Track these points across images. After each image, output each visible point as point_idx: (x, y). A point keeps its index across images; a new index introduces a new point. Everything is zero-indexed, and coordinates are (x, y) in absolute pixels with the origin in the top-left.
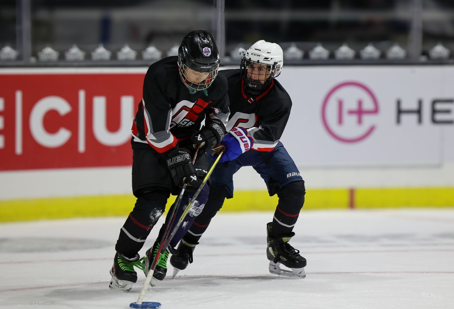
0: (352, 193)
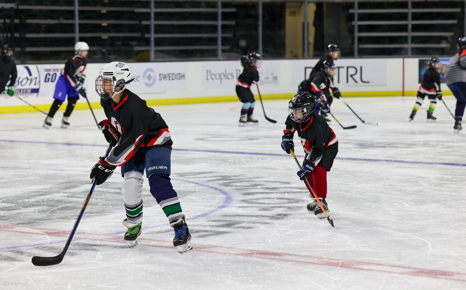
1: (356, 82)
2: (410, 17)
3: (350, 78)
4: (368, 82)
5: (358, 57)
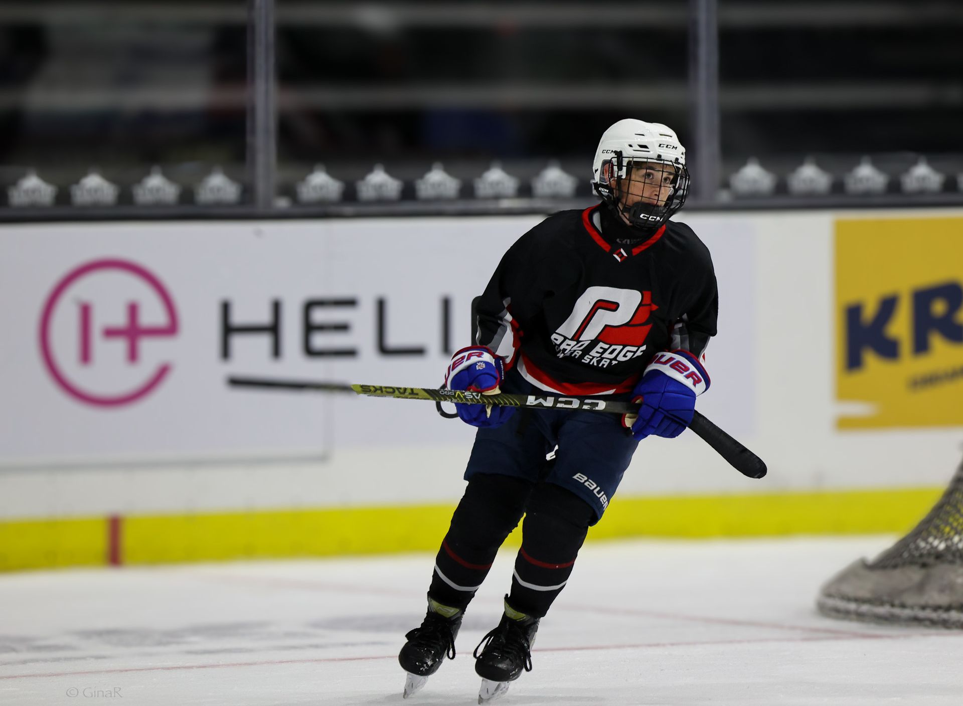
0: (115, 526)
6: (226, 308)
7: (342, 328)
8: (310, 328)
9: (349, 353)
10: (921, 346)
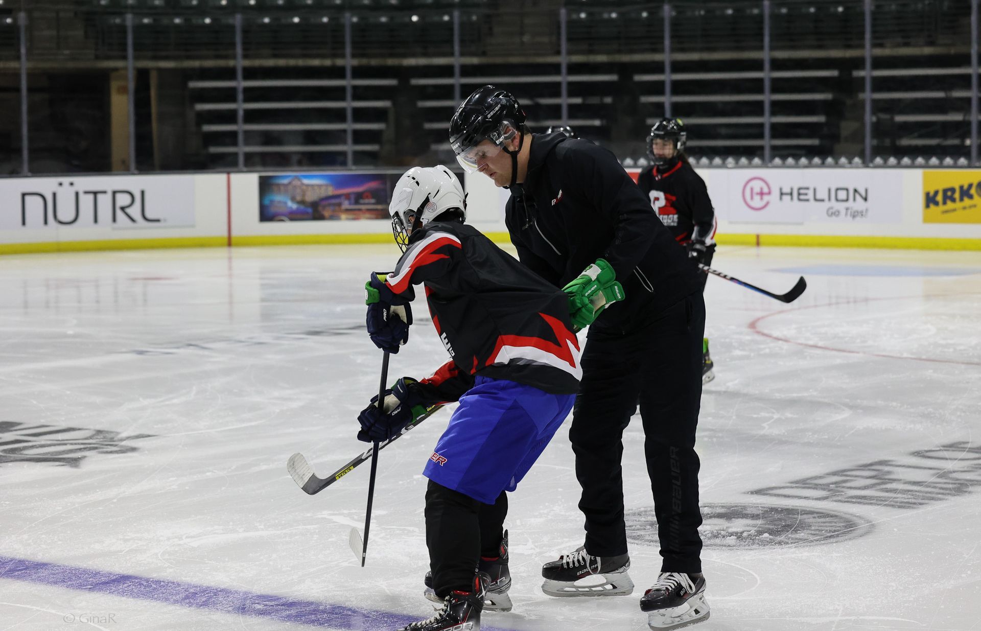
0: (758, 237)
1: (133, 220)
2: (240, 96)
3: (119, 213)
4: (158, 221)
5: (136, 172)
6: (781, 189)
7: (806, 194)
8: (799, 194)
9: (807, 200)
10: (945, 203)
